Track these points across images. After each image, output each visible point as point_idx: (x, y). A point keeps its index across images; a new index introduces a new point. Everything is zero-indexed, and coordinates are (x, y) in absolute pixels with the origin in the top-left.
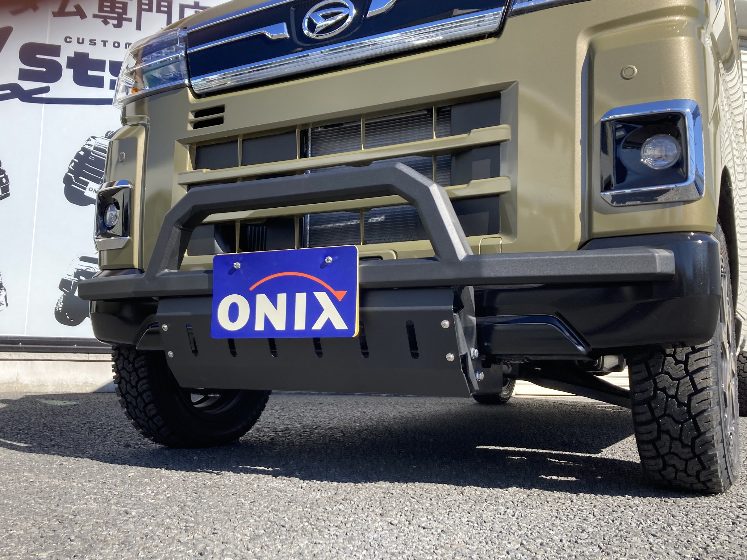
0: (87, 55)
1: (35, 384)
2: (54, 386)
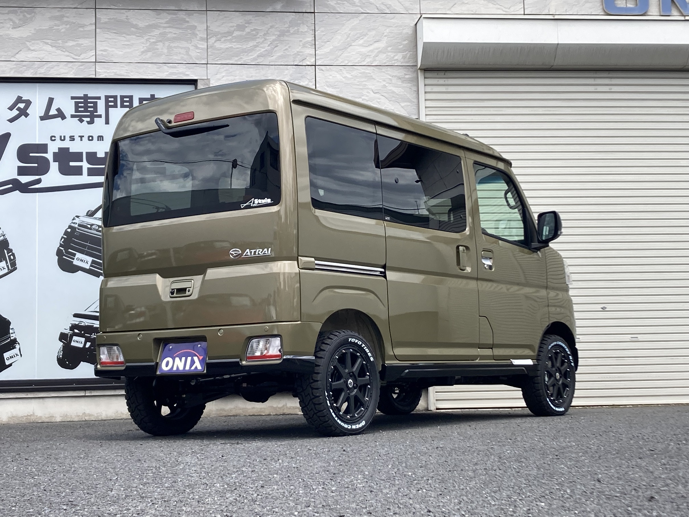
0: (68, 149)
1: (47, 416)
2: (61, 417)
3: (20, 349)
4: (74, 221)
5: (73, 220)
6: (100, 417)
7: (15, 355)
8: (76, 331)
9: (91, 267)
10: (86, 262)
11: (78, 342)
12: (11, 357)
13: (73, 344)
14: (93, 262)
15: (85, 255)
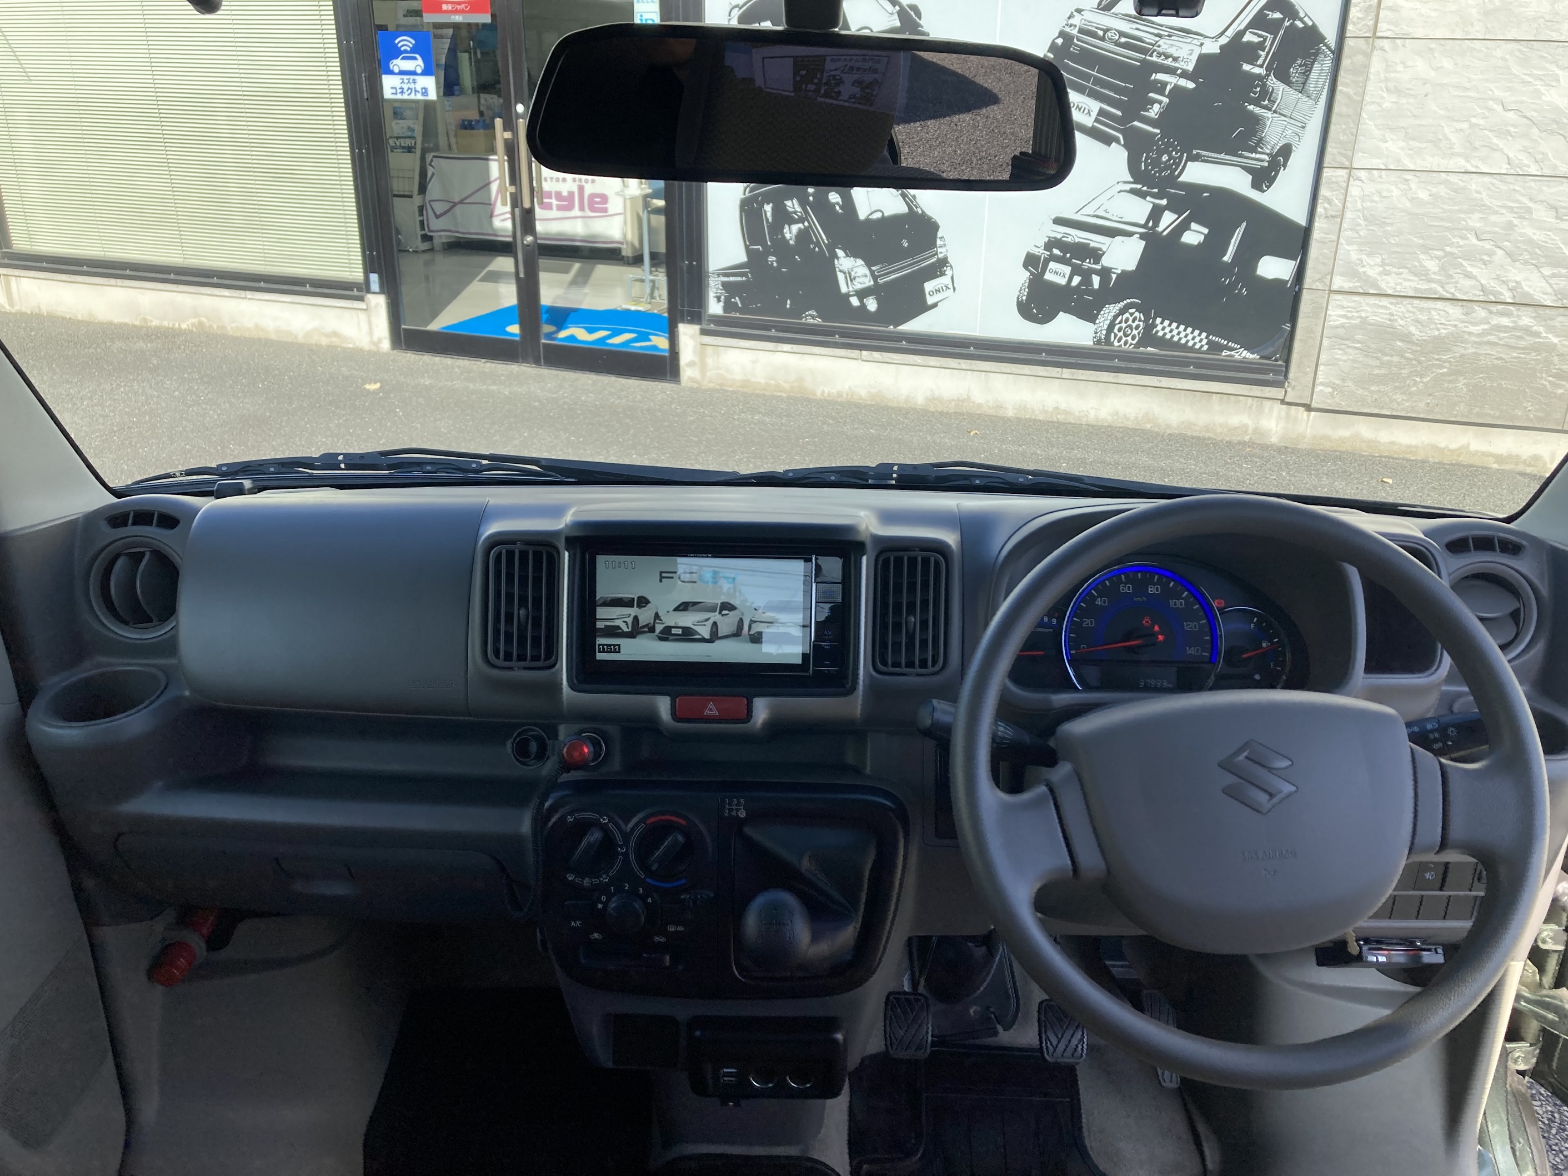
3: (952, 278)
4: (1071, 21)
5: (1069, 18)
6: (1084, 419)
7: (944, 288)
8: (1056, 251)
9: (1095, 124)
10: (1086, 111)
11: (1058, 274)
12: (938, 291)
13: (1048, 276)
14: (1101, 112)
15: (1089, 95)
